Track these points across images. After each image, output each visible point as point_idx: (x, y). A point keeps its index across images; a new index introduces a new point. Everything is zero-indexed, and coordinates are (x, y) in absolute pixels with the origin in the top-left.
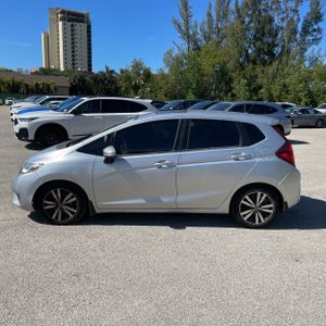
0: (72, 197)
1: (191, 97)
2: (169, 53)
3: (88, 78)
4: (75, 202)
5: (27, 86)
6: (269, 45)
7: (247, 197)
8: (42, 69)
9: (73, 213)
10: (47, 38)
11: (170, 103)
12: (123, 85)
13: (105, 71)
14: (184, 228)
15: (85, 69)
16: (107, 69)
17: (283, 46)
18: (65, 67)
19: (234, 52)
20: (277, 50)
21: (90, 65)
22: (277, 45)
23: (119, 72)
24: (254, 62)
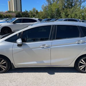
0: (4, 61)
1: (49, 18)
2: (43, 6)
3: (21, 13)
4: (5, 63)
5: (4, 16)
6: (71, 3)
7: (82, 60)
8: (8, 11)
9: (5, 68)
10: (9, 2)
11: (43, 20)
12: (30, 15)
13: (25, 11)
14: (54, 74)
15: (20, 11)
16: (26, 10)
17: (75, 3)
18: (15, 10)
19: (61, 5)
20: (73, 4)
21: (21, 10)
22: (73, 3)
23: (29, 12)
24: (67, 8)
